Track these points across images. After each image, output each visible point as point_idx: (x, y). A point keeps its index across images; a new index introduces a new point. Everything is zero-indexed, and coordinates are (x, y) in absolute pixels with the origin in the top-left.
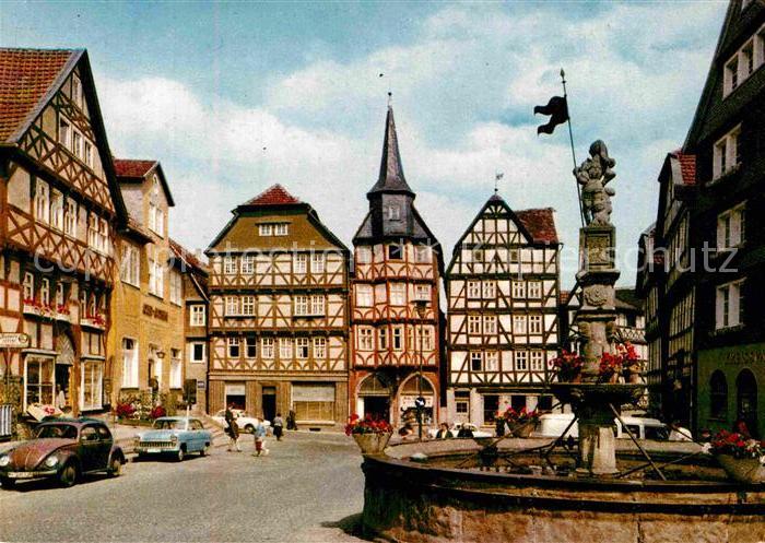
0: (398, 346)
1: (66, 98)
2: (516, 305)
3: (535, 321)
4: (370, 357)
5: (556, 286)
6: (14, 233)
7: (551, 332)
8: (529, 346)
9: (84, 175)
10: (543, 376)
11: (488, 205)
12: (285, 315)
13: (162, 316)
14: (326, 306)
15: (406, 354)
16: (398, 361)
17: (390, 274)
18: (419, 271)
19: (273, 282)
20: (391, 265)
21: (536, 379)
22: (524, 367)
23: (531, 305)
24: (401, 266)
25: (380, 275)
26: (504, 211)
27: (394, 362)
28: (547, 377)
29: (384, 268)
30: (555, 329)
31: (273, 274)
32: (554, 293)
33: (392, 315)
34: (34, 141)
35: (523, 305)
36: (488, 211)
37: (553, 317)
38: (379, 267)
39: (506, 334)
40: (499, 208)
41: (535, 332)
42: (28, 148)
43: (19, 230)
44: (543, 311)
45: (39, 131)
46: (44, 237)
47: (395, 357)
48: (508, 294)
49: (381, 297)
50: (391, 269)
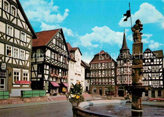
0: (126, 80)
1: (58, 37)
2: (152, 71)
3: (157, 74)
4: (120, 82)
5: (162, 67)
6: (47, 61)
7: (161, 76)
8: (155, 80)
9: (62, 50)
10: (159, 86)
11: (146, 50)
12: (103, 74)
13: (79, 75)
14: (111, 73)
15: (127, 81)
16: (126, 83)
17: (124, 66)
18: (130, 65)
19: (101, 68)
20: (124, 64)
21: (157, 87)
22: (154, 84)
23: (156, 71)
24: (126, 64)
25: (122, 66)
26: (150, 51)
27: (125, 83)
28: (160, 86)
29: (123, 65)
30: (162, 76)
31: (101, 67)
32: (162, 68)
33: (124, 74)
34: (51, 45)
35: (154, 71)
36: (146, 52)
37: (162, 73)
38: (122, 65)
39: (150, 77)
40: (149, 51)
41: (157, 77)
42: (50, 46)
43: (48, 60)
44: (159, 72)
45: (52, 43)
46: (53, 61)
47: (125, 82)
48: (151, 69)
49: (122, 70)
50: (124, 65)
